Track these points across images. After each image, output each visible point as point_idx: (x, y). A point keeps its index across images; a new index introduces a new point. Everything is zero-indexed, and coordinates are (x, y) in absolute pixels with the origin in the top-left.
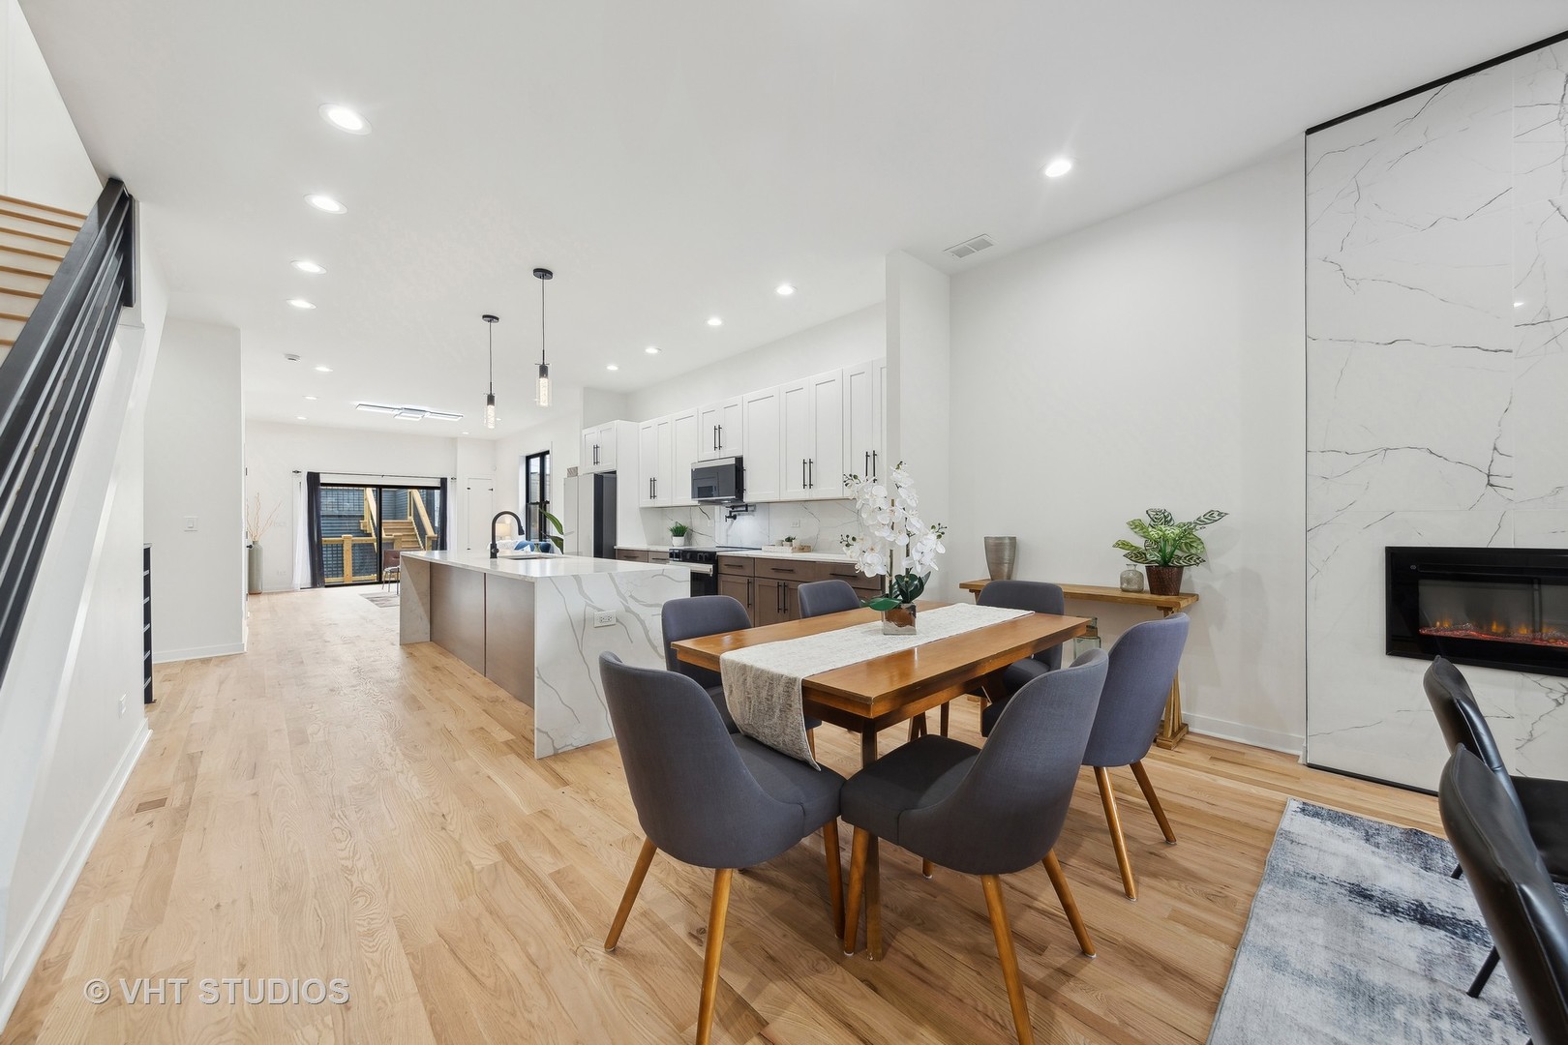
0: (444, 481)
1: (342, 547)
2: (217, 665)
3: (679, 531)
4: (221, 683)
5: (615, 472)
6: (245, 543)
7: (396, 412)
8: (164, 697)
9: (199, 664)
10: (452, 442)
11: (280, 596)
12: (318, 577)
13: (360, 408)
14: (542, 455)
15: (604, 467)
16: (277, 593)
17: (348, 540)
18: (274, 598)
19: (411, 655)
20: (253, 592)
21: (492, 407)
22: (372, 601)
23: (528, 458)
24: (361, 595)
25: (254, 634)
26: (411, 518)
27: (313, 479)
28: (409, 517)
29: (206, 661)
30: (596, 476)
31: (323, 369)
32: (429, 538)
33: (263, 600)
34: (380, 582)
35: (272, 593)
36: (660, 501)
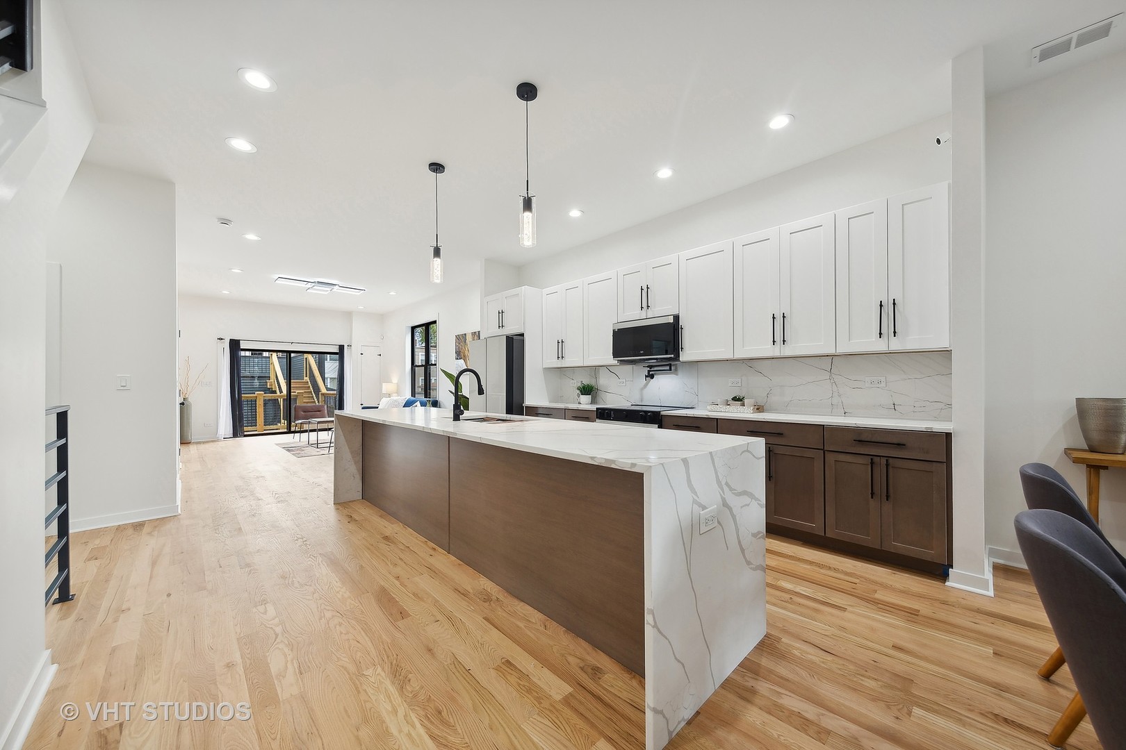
0: (341, 348)
1: (256, 401)
2: (150, 534)
3: (586, 390)
4: (154, 564)
5: (522, 335)
6: (179, 400)
7: (309, 285)
8: (85, 592)
9: (130, 531)
10: (348, 315)
11: (207, 446)
12: (239, 428)
13: (280, 282)
14: (427, 326)
15: (511, 329)
16: (204, 443)
17: (261, 397)
18: (202, 446)
19: (351, 518)
20: (184, 442)
21: (438, 259)
22: (289, 451)
23: (413, 328)
24: (277, 445)
25: (187, 490)
26: (307, 379)
27: (235, 345)
28: (305, 378)
29: (138, 526)
30: (508, 337)
31: (251, 237)
32: (323, 394)
33: (193, 449)
34: (289, 432)
35: (199, 443)
36: (567, 362)
